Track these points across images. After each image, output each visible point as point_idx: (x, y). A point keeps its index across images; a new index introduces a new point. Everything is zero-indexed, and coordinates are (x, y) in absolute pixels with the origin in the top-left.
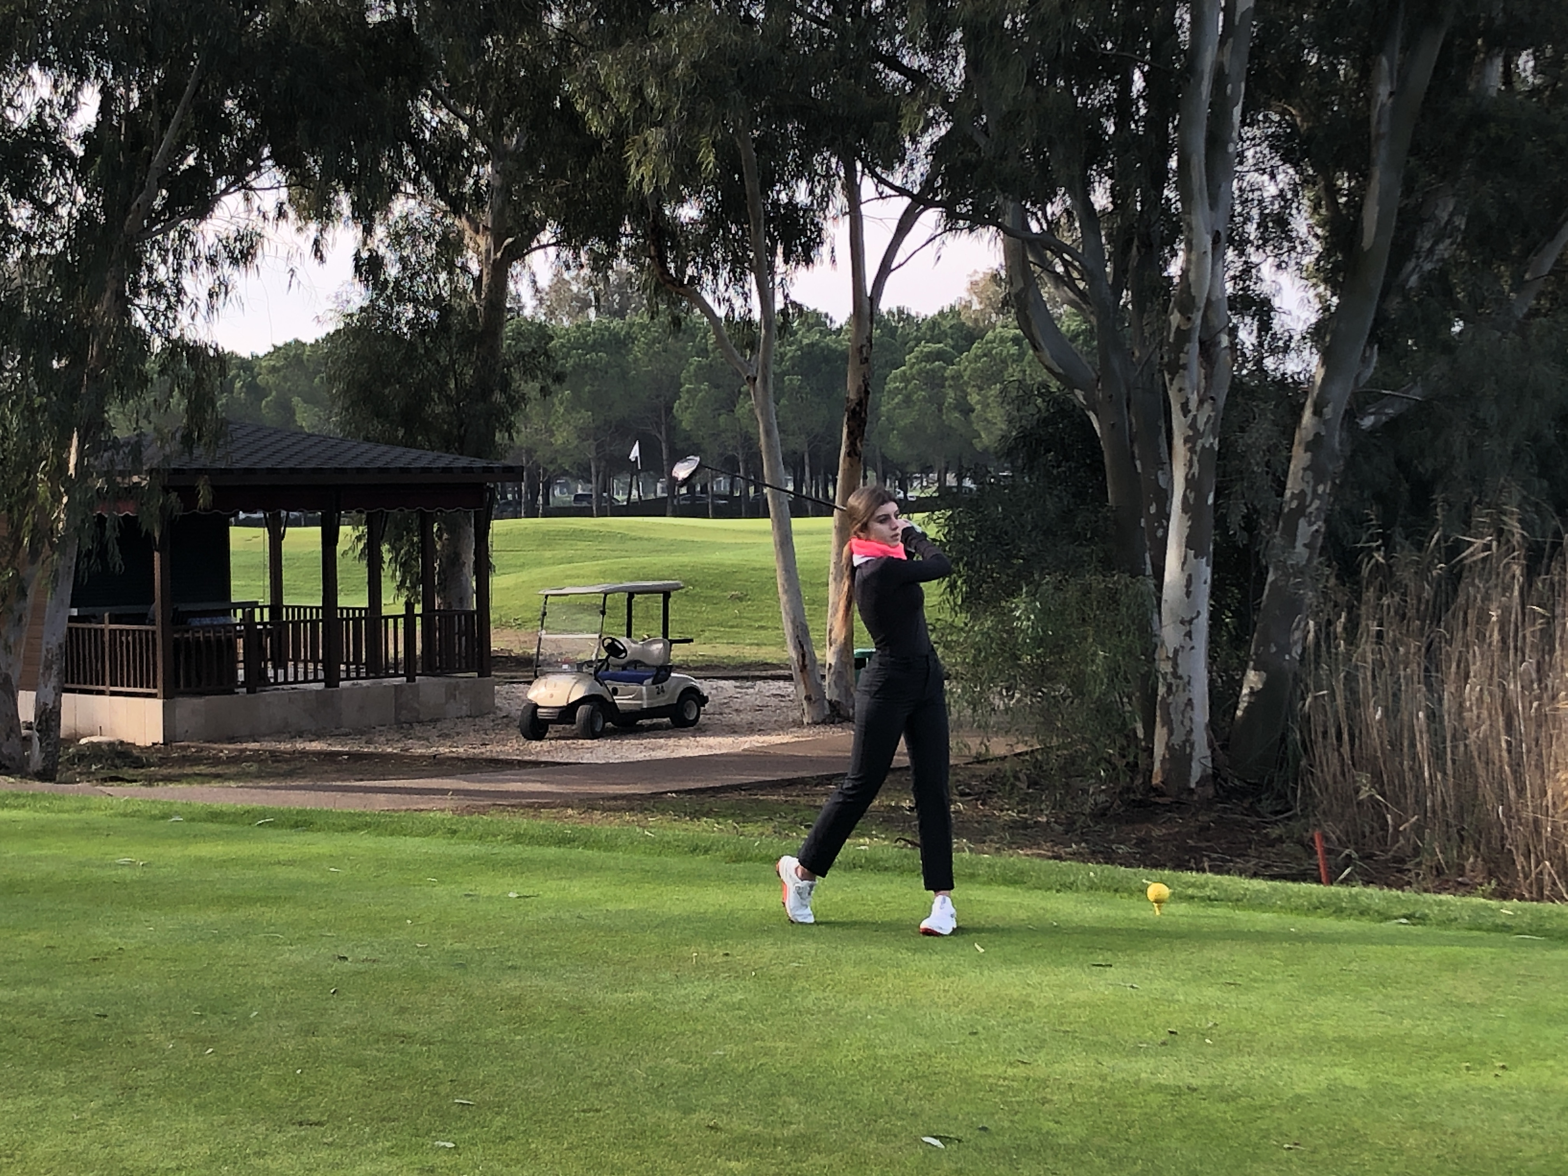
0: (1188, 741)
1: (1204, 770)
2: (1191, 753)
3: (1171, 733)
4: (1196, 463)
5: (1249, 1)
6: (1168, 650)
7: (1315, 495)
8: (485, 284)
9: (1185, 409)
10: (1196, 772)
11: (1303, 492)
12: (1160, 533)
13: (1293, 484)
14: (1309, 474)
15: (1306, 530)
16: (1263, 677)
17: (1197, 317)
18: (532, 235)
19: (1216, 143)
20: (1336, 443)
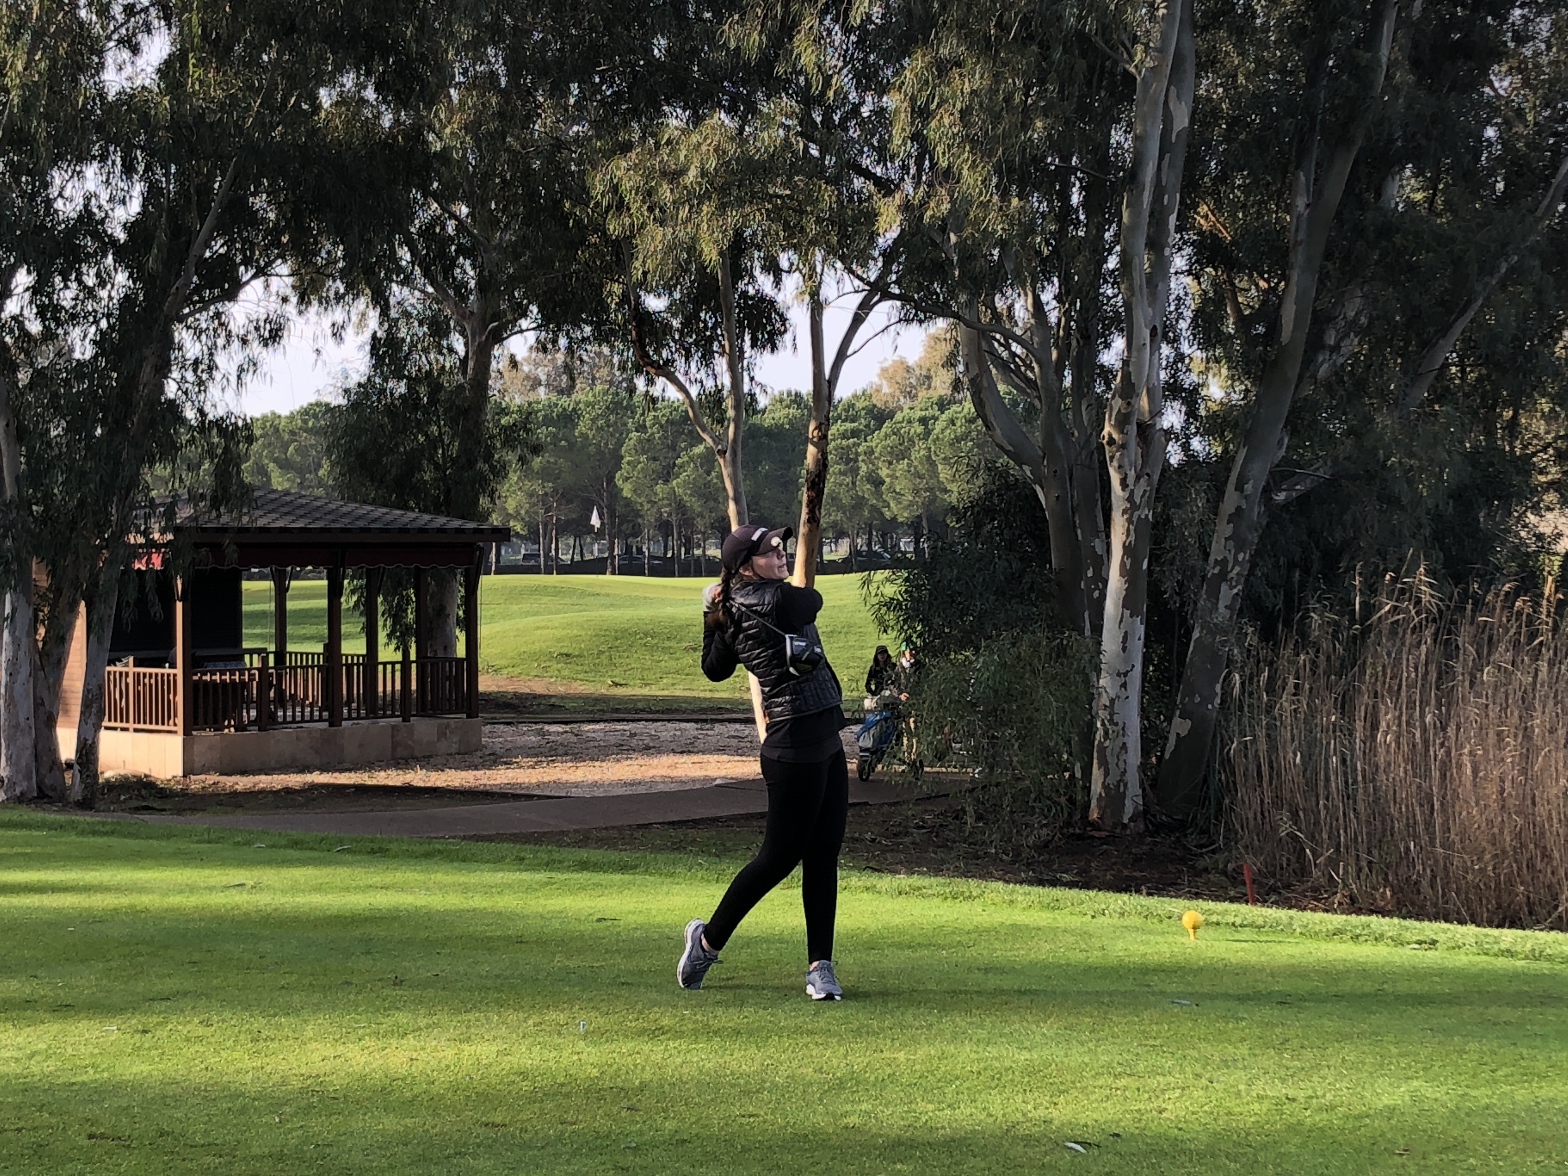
0: (1122, 781)
1: (1136, 808)
2: (1124, 793)
3: (1107, 774)
4: (1132, 532)
5: (1182, 120)
6: (1105, 700)
7: (1236, 562)
8: (471, 364)
9: (1124, 484)
10: (1129, 809)
11: (1225, 561)
12: (1096, 594)
13: (1217, 551)
14: (1231, 543)
15: (1227, 593)
16: (1188, 724)
17: (1136, 402)
18: (516, 321)
19: (1154, 247)
20: (1258, 515)
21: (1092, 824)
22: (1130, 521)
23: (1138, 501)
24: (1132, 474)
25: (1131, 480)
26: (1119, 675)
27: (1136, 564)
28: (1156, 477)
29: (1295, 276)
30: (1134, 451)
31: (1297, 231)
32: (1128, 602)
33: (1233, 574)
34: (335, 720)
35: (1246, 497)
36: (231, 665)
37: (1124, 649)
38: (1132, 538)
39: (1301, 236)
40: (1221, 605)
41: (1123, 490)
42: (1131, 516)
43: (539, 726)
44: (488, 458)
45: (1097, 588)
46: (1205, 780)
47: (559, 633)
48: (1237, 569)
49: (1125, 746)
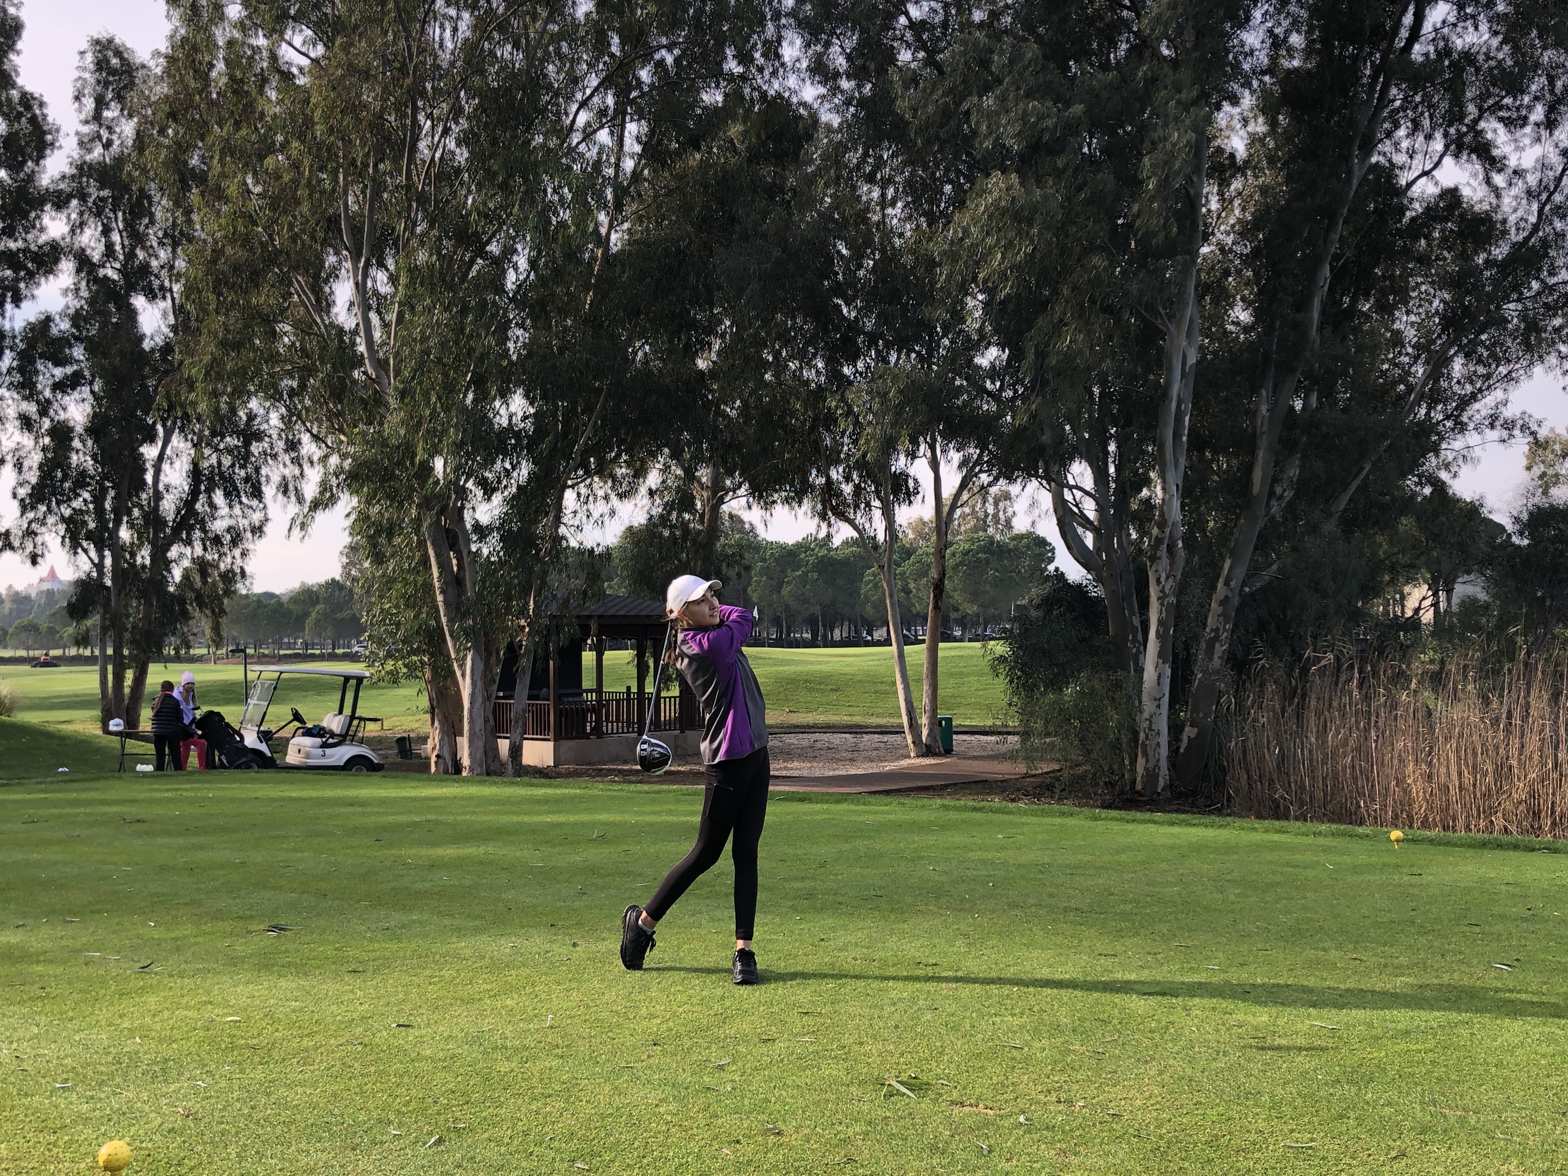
0: (1157, 766)
1: (1165, 782)
2: (1158, 773)
3: (1147, 761)
4: (1164, 611)
5: (1192, 360)
6: (1146, 715)
7: (1225, 630)
8: (707, 517)
9: (1158, 581)
10: (1161, 783)
11: (1217, 629)
12: (1134, 650)
13: (1211, 624)
14: (1221, 618)
15: (1220, 649)
16: (1196, 730)
17: (1167, 531)
18: (734, 491)
19: (1177, 435)
20: (1236, 601)
21: (1138, 792)
22: (1162, 604)
23: (1167, 591)
24: (1163, 576)
25: (1163, 579)
26: (1155, 700)
27: (1166, 631)
28: (1179, 577)
29: (1261, 454)
30: (1165, 561)
31: (1262, 426)
32: (1160, 655)
33: (1223, 638)
35: (1231, 590)
36: (577, 699)
37: (1159, 684)
38: (1164, 615)
39: (1265, 429)
40: (1216, 657)
41: (1158, 585)
42: (1163, 601)
45: (1135, 646)
46: (1206, 766)
48: (1225, 634)
49: (1158, 744)
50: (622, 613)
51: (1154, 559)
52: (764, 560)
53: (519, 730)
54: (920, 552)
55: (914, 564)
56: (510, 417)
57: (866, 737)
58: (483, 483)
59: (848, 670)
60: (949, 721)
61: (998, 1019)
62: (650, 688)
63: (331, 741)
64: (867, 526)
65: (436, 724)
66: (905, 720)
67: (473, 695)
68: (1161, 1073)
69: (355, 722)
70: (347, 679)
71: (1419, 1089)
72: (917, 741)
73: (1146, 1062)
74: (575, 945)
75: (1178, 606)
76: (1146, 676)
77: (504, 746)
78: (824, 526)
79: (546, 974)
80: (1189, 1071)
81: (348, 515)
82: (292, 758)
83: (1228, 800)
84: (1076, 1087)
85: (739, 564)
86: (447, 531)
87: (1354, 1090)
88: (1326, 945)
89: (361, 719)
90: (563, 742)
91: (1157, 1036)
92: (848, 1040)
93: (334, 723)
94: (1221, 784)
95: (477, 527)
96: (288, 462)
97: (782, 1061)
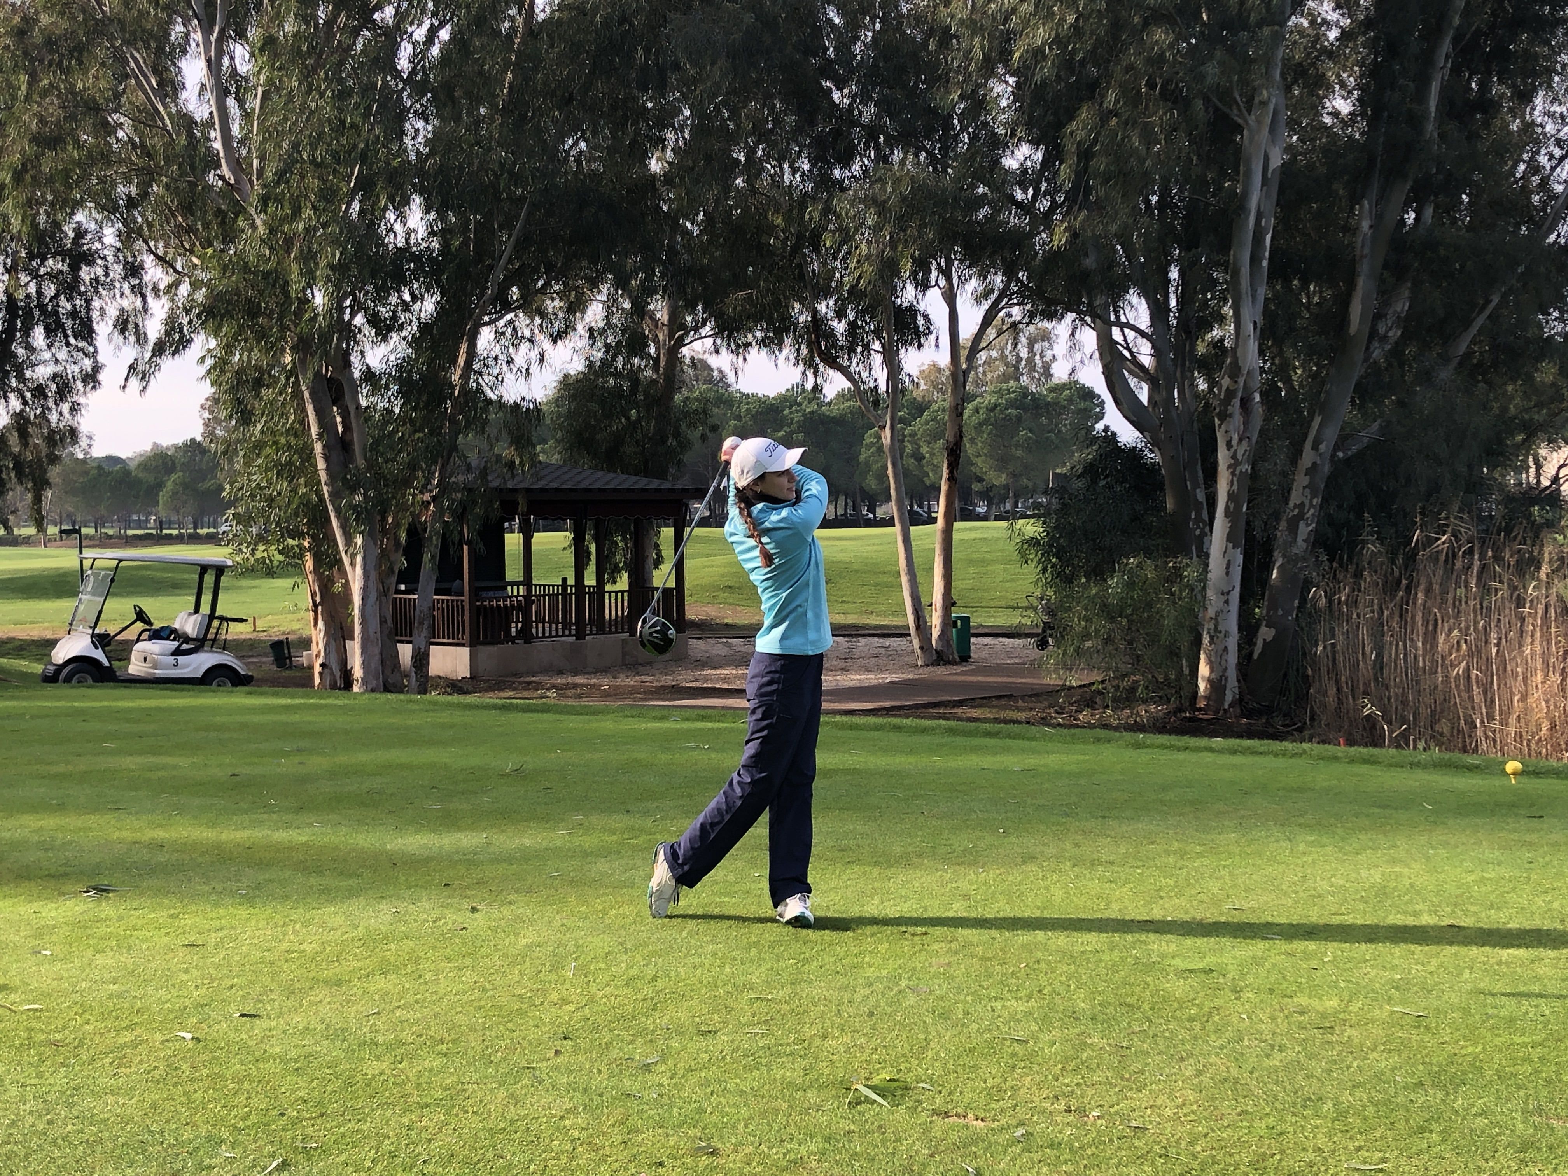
0: (1224, 676)
1: (1234, 696)
2: (1225, 685)
3: (1211, 670)
4: (1235, 483)
5: (1277, 160)
6: (1211, 612)
7: (1311, 505)
8: (662, 364)
9: (1229, 445)
10: (1229, 697)
11: (1303, 504)
12: (1198, 532)
13: (1295, 498)
14: (1308, 491)
15: (1304, 530)
16: (1273, 631)
17: (1241, 381)
18: (696, 329)
19: (1255, 259)
20: (1327, 469)
21: (1200, 709)
22: (1233, 474)
23: (1240, 457)
24: (1236, 438)
25: (1235, 442)
26: (1223, 594)
27: (1238, 507)
28: (1254, 439)
29: (1361, 282)
30: (1237, 419)
31: (1362, 247)
32: (1231, 537)
33: (1309, 515)
34: (580, 636)
35: (1320, 455)
36: (499, 594)
37: (1227, 574)
38: (1235, 487)
39: (1366, 251)
40: (1300, 539)
41: (1229, 450)
42: (1235, 470)
43: (724, 640)
44: (677, 435)
45: (1198, 527)
46: (1285, 675)
47: (722, 570)
48: (1312, 511)
49: (1226, 649)
50: (555, 485)
51: (1224, 416)
52: (738, 417)
53: (425, 633)
54: (935, 407)
55: (927, 423)
56: (408, 234)
57: (863, 641)
58: (374, 320)
59: (841, 557)
60: (966, 620)
61: (998, 1005)
62: (590, 580)
63: (185, 646)
64: (865, 375)
65: (321, 624)
66: (911, 619)
67: (365, 589)
68: (1199, 1073)
69: (216, 623)
70: (204, 569)
71: (1522, 1093)
72: (925, 646)
73: (1182, 1059)
74: (474, 910)
75: (1254, 475)
76: (1212, 566)
77: (405, 652)
78: (810, 374)
79: (434, 948)
80: (1234, 1072)
81: (202, 360)
82: (136, 668)
83: (1312, 719)
84: (1090, 1092)
85: (704, 423)
86: (330, 381)
87: (1440, 1095)
88: (1417, 908)
89: (222, 619)
90: (480, 648)
91: (1197, 1026)
92: (809, 1031)
93: (190, 625)
94: (1303, 698)
95: (369, 375)
96: (127, 291)
97: (724, 1058)
